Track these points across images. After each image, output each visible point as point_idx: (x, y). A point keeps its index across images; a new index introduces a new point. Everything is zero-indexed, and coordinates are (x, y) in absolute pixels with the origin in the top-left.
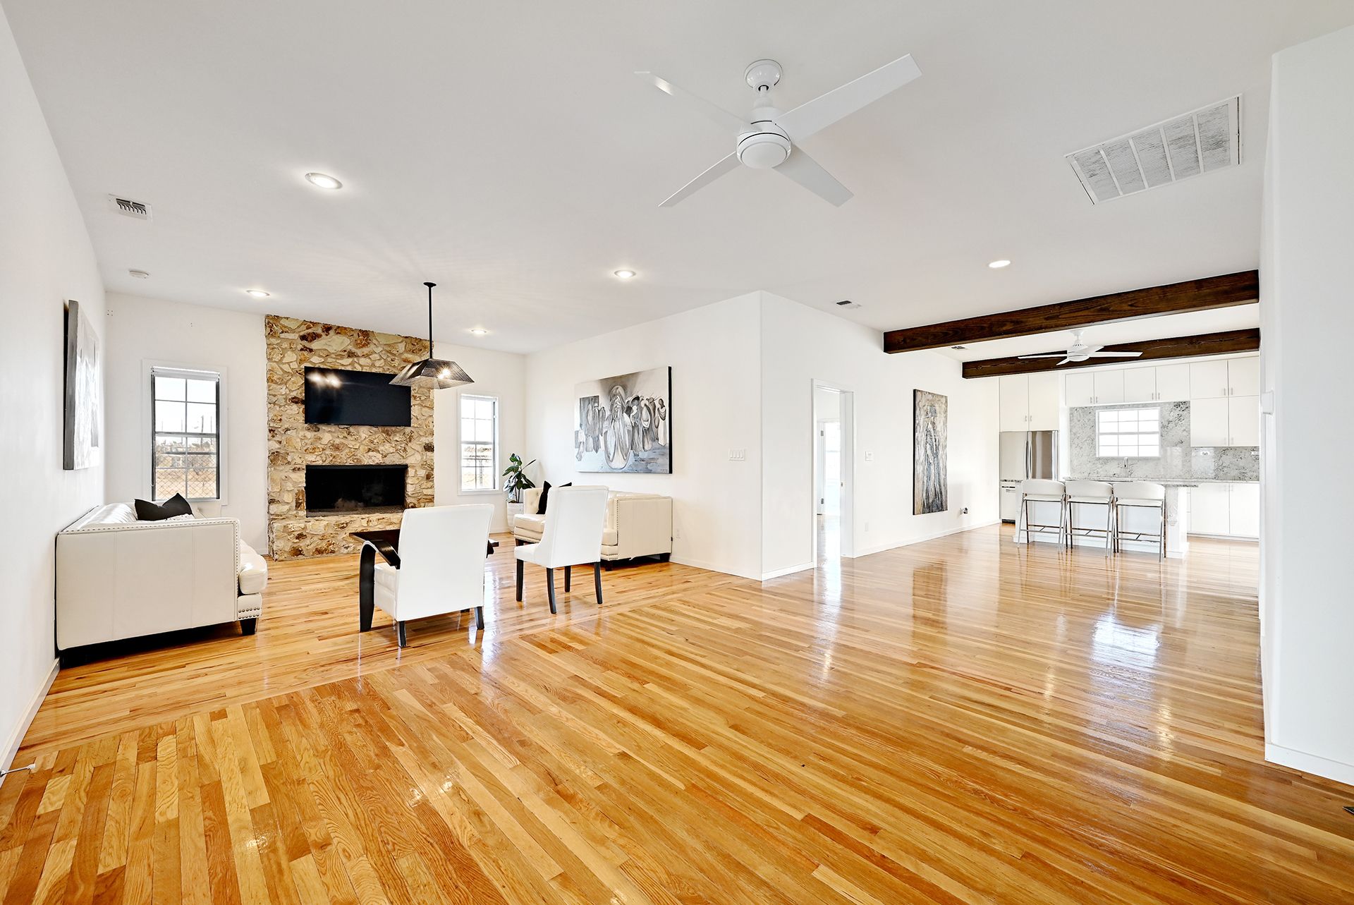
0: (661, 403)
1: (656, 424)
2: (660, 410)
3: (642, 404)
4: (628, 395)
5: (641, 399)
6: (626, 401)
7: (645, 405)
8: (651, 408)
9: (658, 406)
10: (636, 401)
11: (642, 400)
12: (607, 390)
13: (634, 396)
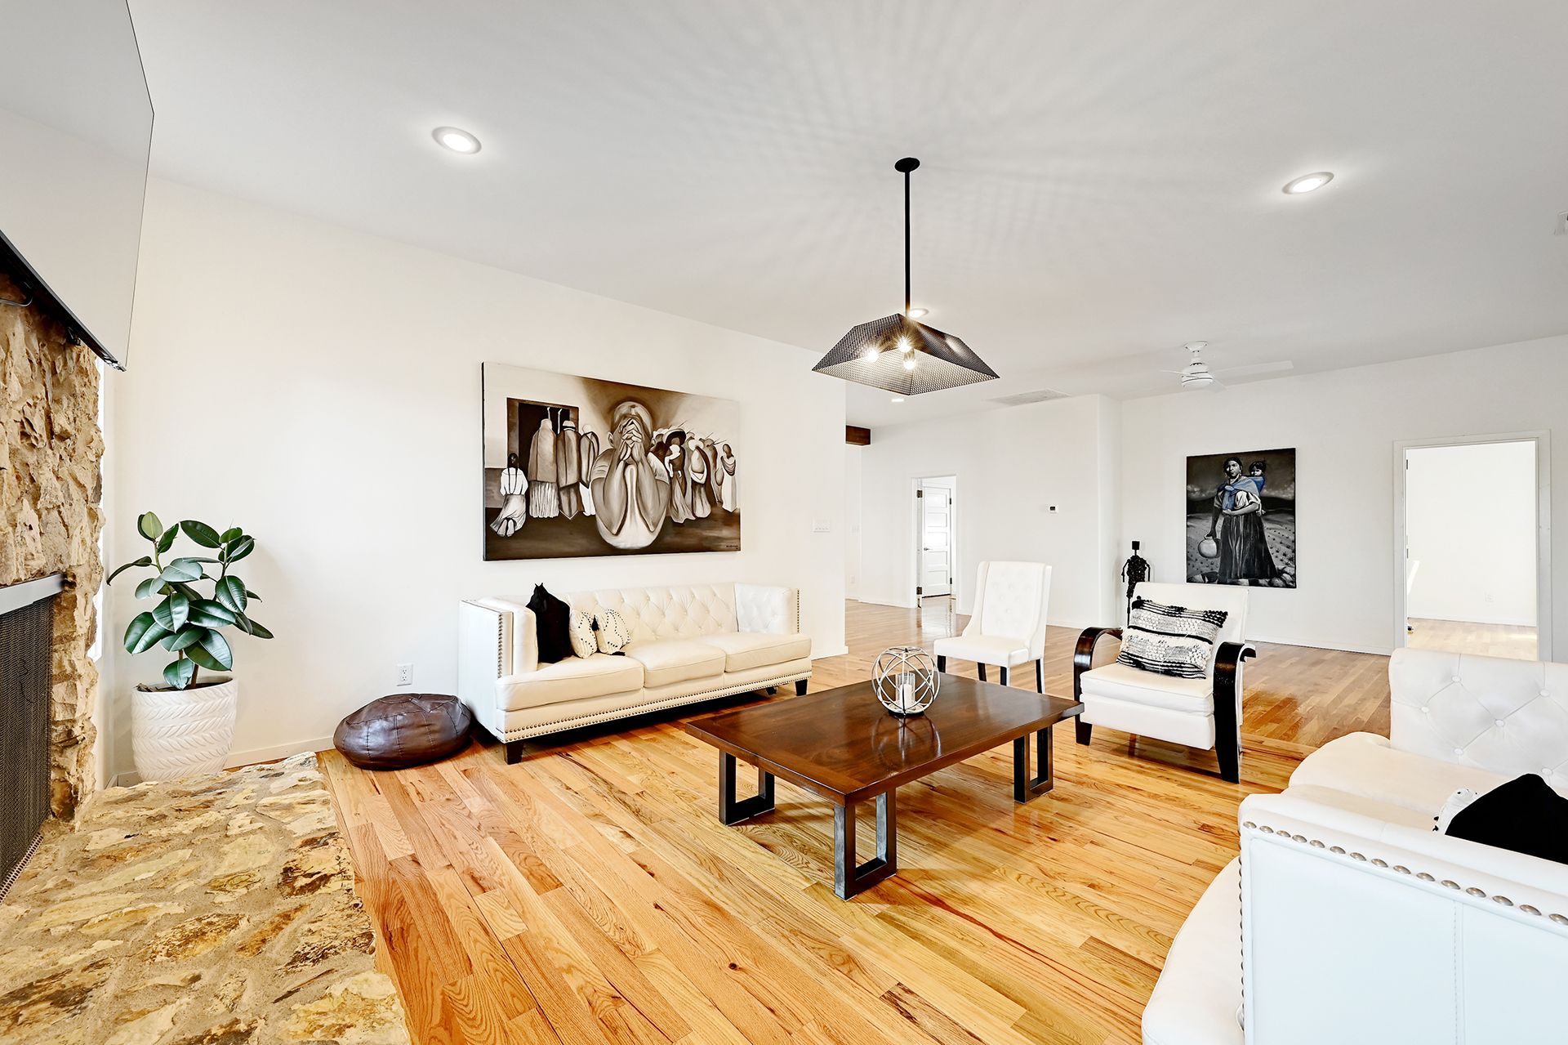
0: (726, 447)
1: (719, 479)
2: (726, 460)
3: (691, 445)
4: (660, 422)
5: (688, 437)
6: (655, 434)
7: (698, 448)
8: (709, 454)
9: (721, 453)
10: (677, 440)
11: (692, 438)
12: (606, 404)
13: (673, 429)
